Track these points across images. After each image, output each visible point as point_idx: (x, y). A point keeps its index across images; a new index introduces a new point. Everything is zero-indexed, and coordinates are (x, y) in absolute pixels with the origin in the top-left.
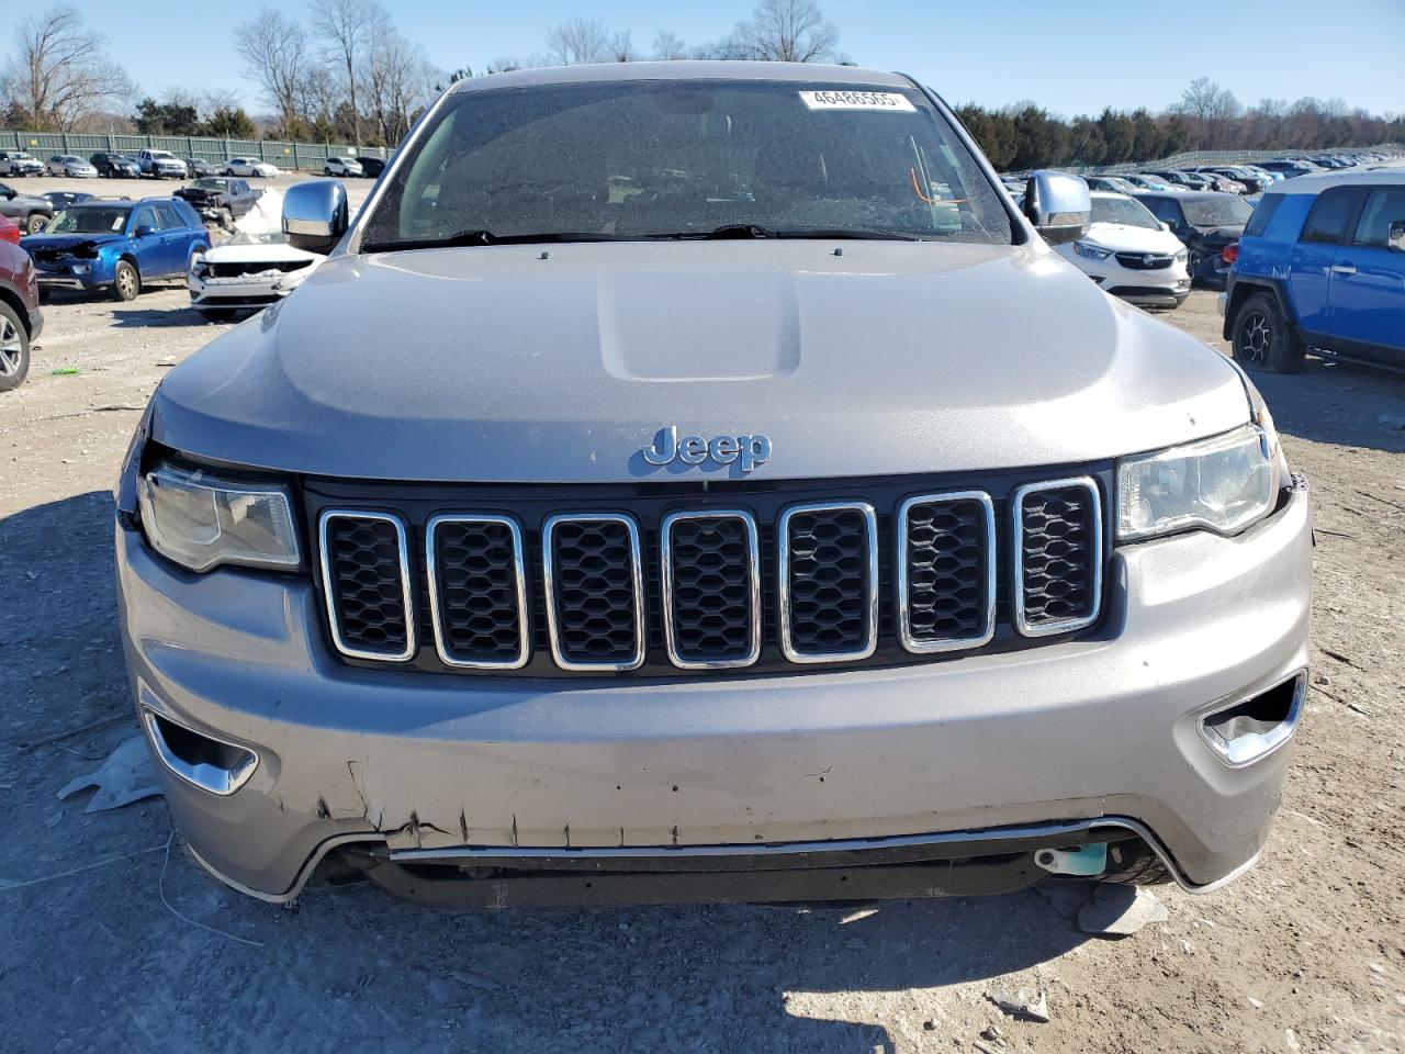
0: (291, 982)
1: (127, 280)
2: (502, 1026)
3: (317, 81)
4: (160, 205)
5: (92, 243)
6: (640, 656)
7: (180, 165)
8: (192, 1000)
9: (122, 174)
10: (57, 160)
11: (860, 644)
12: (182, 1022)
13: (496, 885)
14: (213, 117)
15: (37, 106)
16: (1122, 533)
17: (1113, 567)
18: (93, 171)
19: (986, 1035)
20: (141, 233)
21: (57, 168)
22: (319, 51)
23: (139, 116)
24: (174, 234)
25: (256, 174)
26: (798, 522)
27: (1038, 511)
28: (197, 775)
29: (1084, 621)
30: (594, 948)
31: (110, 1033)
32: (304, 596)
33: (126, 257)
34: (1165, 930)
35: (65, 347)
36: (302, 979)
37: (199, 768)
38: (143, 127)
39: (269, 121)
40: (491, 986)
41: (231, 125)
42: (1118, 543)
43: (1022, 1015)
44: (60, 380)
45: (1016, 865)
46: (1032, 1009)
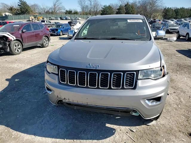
0: (58, 114)
1: (61, 34)
2: (76, 121)
3: (87, 6)
4: (66, 24)
5: (58, 29)
6: (86, 86)
7: (70, 18)
8: (49, 114)
9: (63, 19)
10: (56, 18)
11: (107, 87)
12: (48, 115)
13: (75, 106)
14: (74, 12)
15: (55, 11)
16: (139, 78)
17: (136, 82)
18: (60, 19)
19: (127, 132)
20: (63, 28)
21: (56, 19)
22: (87, 3)
23: (66, 12)
24: (67, 28)
25: (78, 19)
26: (102, 74)
27: (128, 75)
28: (48, 92)
29: (132, 87)
30: (88, 116)
31: (42, 115)
32: (58, 76)
33: (61, 31)
34: (155, 126)
35: (53, 42)
36: (59, 114)
37: (49, 91)
38: (66, 13)
39: (80, 12)
40: (76, 118)
41: (76, 13)
42: (138, 79)
43: (132, 131)
44: (52, 46)
45: (128, 113)
46: (133, 131)
